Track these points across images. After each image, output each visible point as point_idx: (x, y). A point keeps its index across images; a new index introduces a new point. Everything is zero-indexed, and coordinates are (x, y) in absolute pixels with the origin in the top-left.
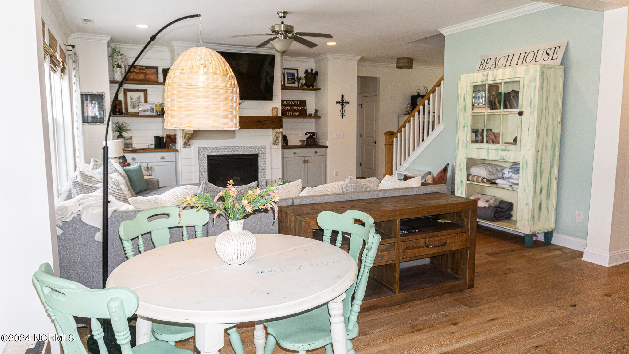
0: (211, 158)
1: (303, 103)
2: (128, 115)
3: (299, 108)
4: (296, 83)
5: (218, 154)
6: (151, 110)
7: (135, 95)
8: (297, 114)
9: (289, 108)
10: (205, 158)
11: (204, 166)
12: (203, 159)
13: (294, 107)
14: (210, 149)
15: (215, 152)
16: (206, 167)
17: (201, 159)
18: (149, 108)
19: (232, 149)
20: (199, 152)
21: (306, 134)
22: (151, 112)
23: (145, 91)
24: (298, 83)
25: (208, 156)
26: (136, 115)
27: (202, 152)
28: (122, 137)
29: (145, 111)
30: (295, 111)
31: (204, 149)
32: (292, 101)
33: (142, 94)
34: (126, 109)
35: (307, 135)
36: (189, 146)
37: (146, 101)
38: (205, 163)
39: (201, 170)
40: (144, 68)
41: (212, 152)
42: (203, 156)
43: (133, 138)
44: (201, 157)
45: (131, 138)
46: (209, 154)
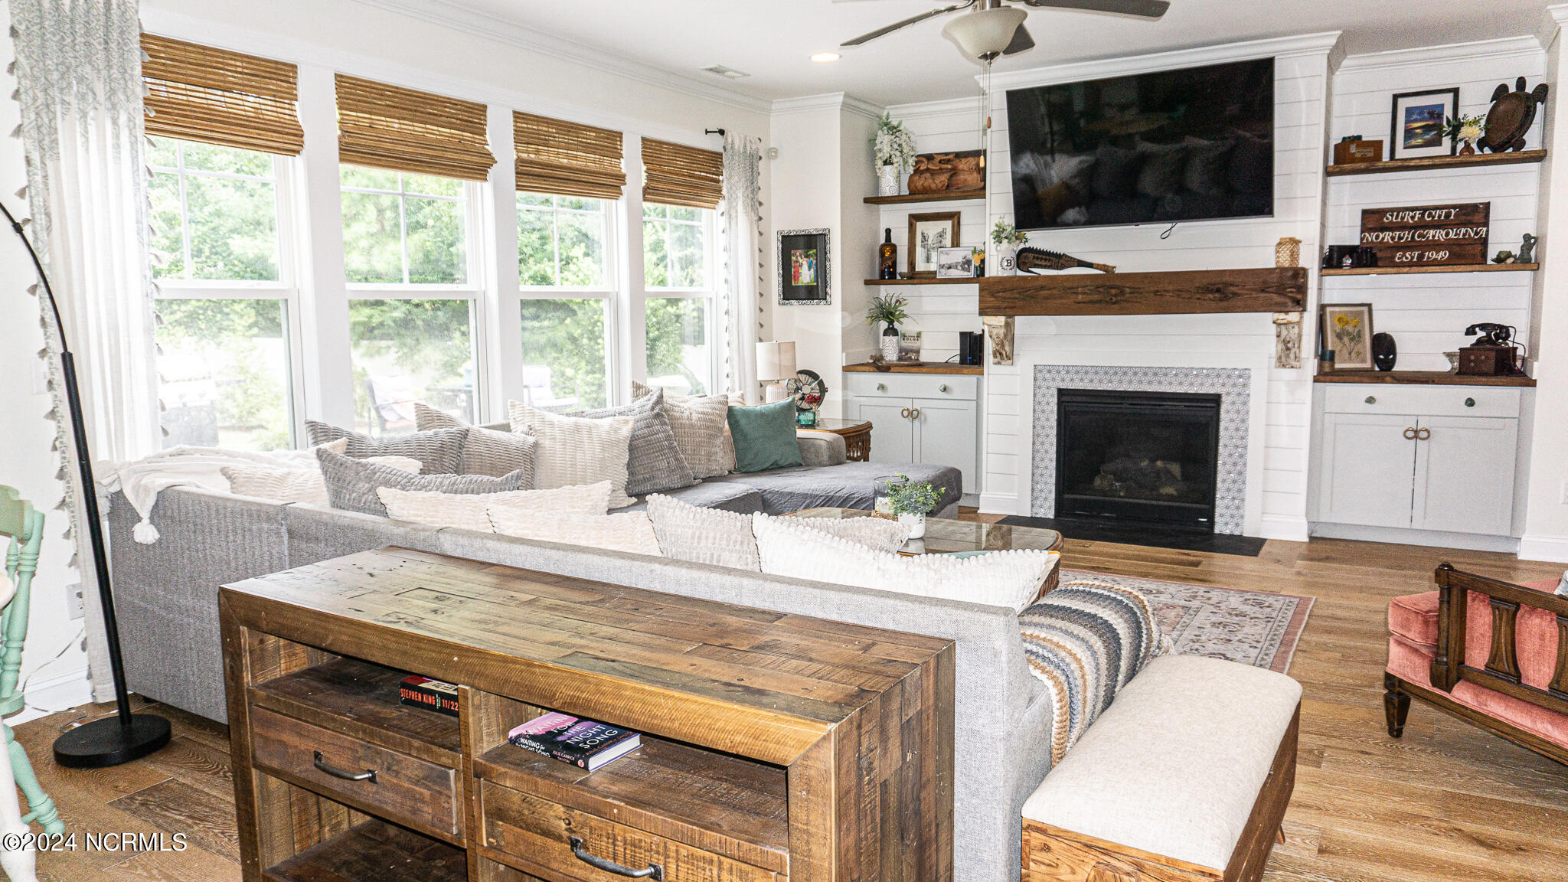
0: (1068, 399)
1: (1476, 214)
2: (914, 277)
3: (1452, 235)
4: (1447, 141)
5: (1090, 387)
6: (964, 263)
7: (931, 229)
8: (1443, 255)
9: (1407, 235)
10: (1052, 396)
11: (1048, 420)
12: (1046, 400)
13: (1432, 232)
14: (1068, 372)
15: (1082, 380)
16: (1055, 424)
17: (1039, 398)
18: (961, 260)
19: (1135, 374)
20: (1035, 379)
21: (1471, 331)
22: (963, 269)
23: (954, 217)
24: (1454, 139)
25: (1061, 392)
26: (930, 278)
27: (1045, 380)
28: (895, 333)
29: (950, 268)
30: (1436, 246)
31: (1049, 371)
32: (1424, 209)
33: (948, 225)
34: (912, 264)
35: (1475, 333)
36: (1010, 362)
37: (956, 243)
38: (1052, 412)
39: (1039, 430)
40: (951, 157)
41: (1072, 380)
42: (1046, 391)
43: (923, 335)
44: (1040, 392)
45: (919, 335)
46: (1063, 386)
